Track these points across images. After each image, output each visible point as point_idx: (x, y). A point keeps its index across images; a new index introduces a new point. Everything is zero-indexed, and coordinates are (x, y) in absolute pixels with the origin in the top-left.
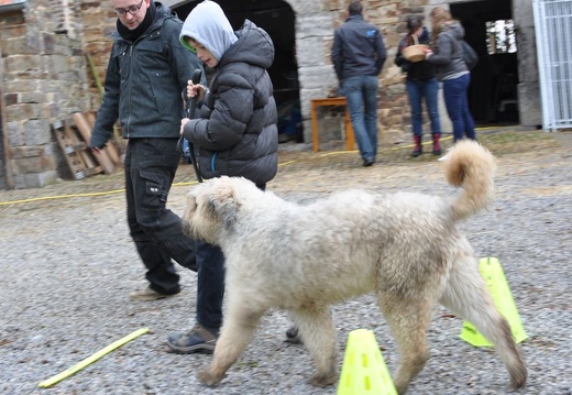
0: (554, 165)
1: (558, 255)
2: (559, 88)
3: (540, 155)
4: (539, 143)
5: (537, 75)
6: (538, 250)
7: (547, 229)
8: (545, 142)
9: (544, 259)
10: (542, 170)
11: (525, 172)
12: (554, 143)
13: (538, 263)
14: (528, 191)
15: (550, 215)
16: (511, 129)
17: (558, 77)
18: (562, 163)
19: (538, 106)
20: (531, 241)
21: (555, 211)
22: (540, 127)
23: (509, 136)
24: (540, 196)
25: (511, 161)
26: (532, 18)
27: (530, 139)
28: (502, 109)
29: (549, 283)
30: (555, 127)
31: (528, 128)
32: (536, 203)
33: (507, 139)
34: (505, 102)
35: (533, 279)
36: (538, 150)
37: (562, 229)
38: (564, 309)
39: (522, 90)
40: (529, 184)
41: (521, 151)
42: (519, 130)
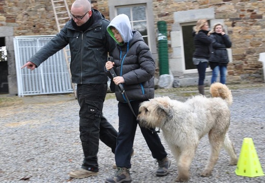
0: (20, 112)
1: (15, 154)
2: (24, 78)
3: (15, 108)
4: (16, 102)
5: (16, 72)
6: (6, 153)
7: (12, 142)
8: (18, 102)
9: (8, 156)
10: (15, 115)
11: (8, 115)
12: (22, 102)
13: (5, 159)
14: (7, 125)
15: (15, 136)
16: (5, 96)
17: (24, 73)
18: (23, 111)
19: (16, 85)
20: (4, 149)
21: (17, 134)
22: (17, 95)
23: (4, 99)
24: (12, 127)
25: (3, 110)
26: (13, 47)
27: (12, 100)
28: (2, 86)
29: (8, 168)
30: (23, 95)
31: (12, 95)
32: (10, 130)
33: (3, 100)
34: (3, 83)
35: (2, 167)
36: (15, 105)
37: (19, 142)
38: (12, 180)
39: (10, 79)
40: (9, 121)
41: (8, 106)
42: (8, 96)
